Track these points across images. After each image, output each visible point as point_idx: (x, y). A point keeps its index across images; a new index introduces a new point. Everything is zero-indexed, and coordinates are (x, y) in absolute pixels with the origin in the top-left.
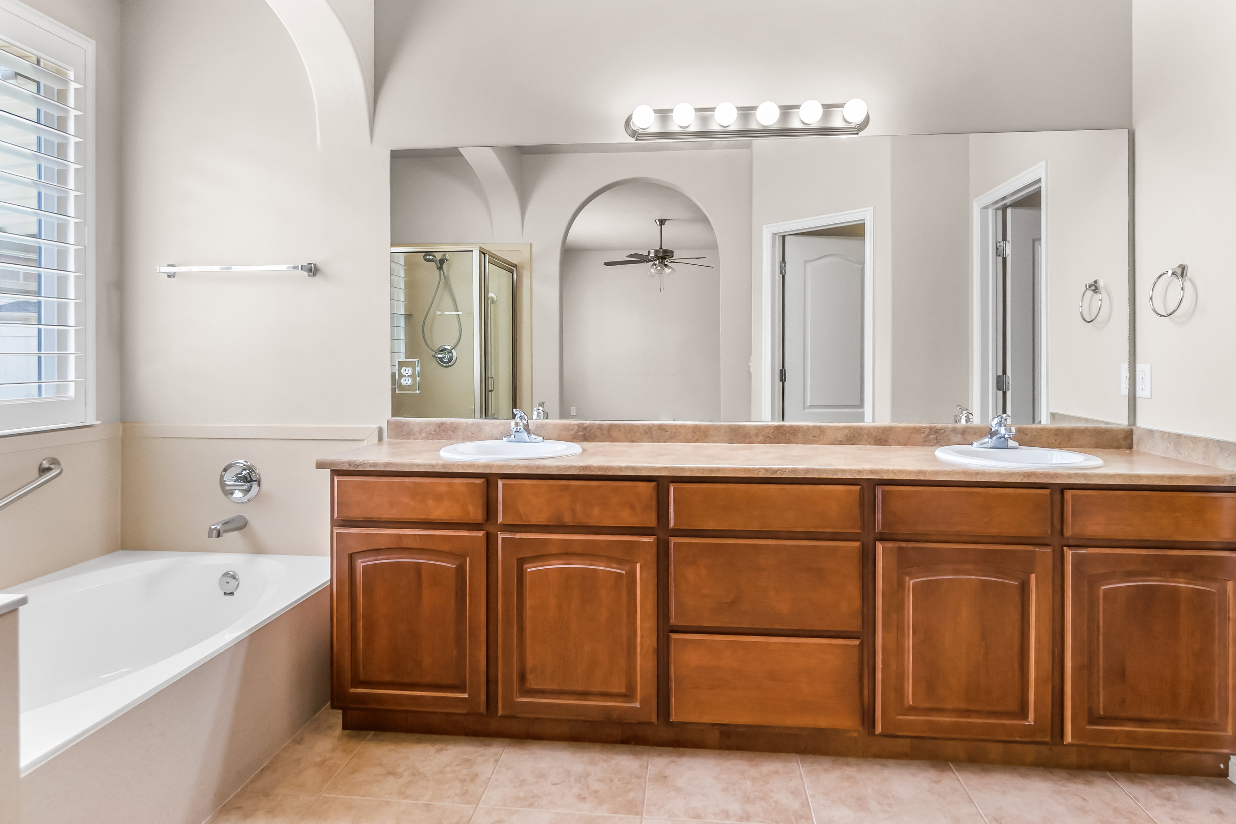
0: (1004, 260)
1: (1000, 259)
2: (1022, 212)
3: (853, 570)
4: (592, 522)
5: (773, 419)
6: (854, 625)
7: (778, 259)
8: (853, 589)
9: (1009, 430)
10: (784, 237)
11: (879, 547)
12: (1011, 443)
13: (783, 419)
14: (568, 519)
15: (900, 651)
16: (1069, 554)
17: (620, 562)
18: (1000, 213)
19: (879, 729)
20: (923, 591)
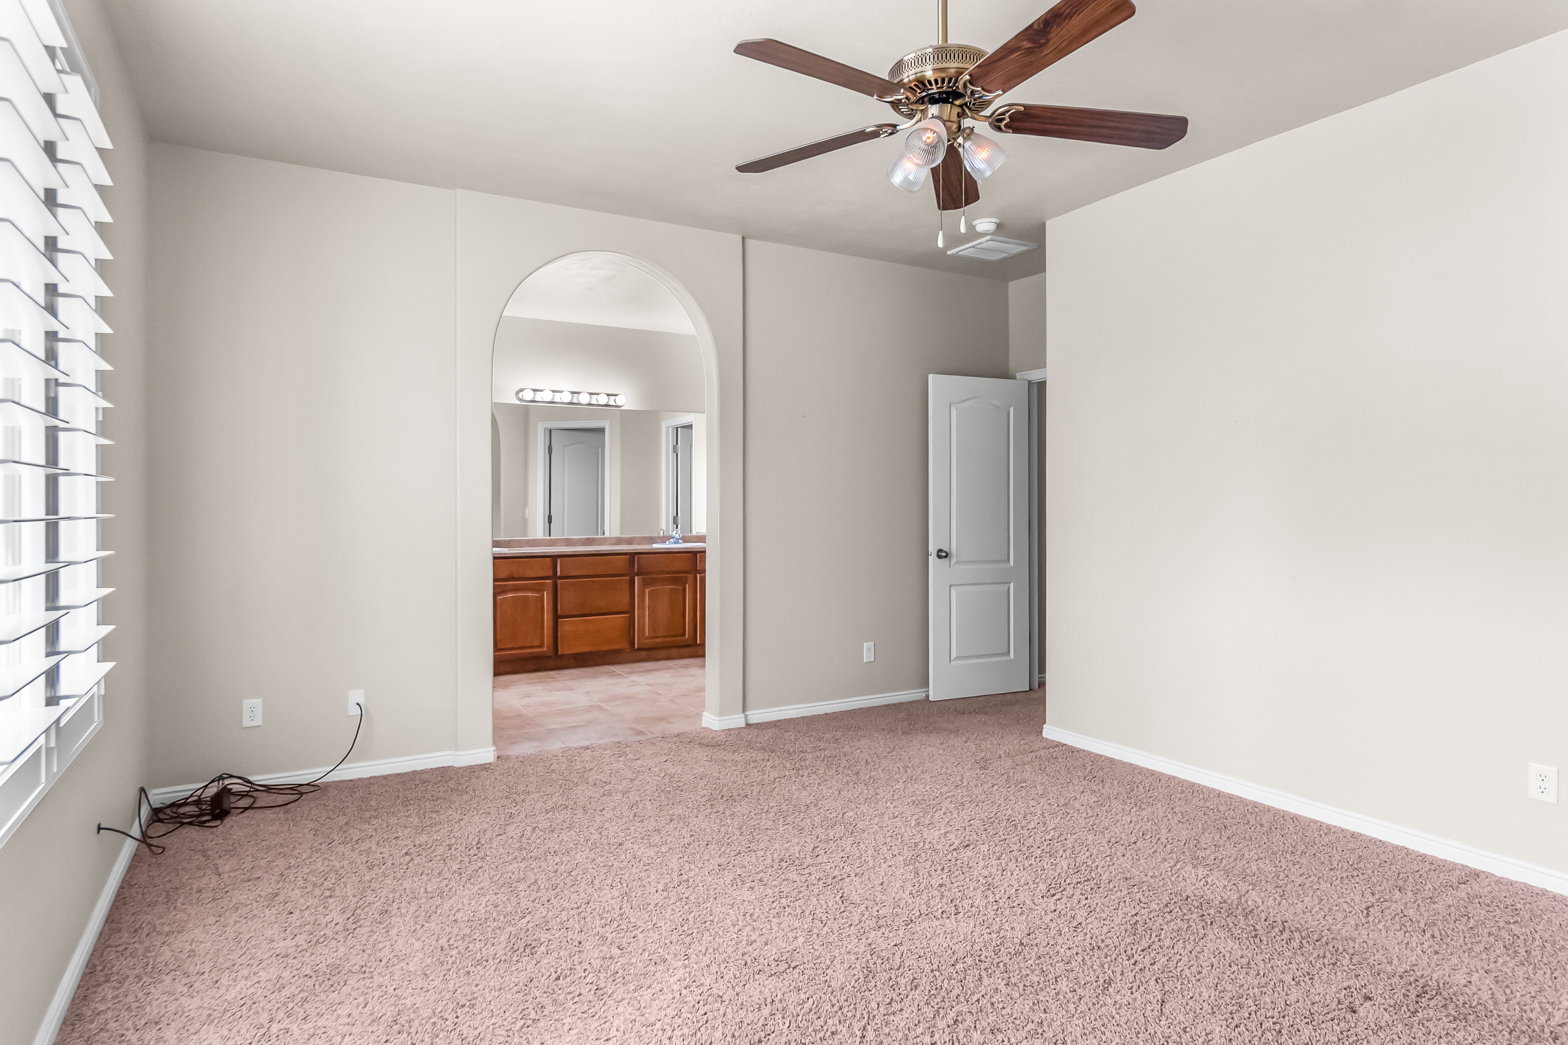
0: (677, 455)
1: (675, 454)
2: (685, 430)
3: (626, 587)
4: (526, 576)
5: (544, 536)
6: (626, 608)
7: (547, 444)
8: (627, 595)
9: (679, 535)
10: (550, 430)
11: (636, 578)
12: (680, 541)
13: (550, 536)
14: (516, 575)
15: (644, 617)
16: (698, 576)
17: (537, 591)
18: (675, 430)
19: (636, 647)
20: (651, 594)
